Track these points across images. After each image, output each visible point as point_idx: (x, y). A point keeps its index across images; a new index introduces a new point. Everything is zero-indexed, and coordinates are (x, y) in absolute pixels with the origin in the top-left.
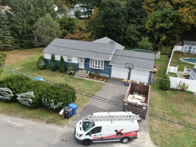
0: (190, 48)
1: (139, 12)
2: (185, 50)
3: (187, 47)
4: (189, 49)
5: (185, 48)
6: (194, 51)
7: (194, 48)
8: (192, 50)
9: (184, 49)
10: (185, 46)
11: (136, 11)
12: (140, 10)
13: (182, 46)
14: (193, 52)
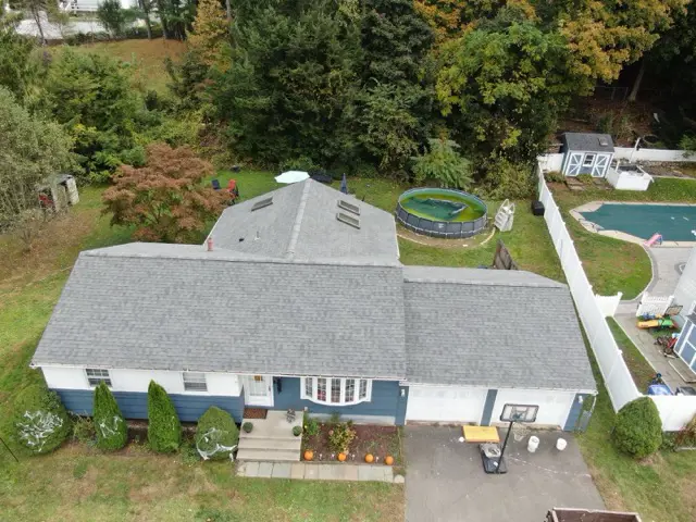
0: (589, 159)
1: (404, 32)
2: (572, 168)
3: (579, 157)
4: (586, 162)
5: (574, 162)
6: (601, 169)
7: (600, 158)
8: (595, 165)
9: (570, 164)
10: (572, 154)
11: (393, 27)
12: (407, 23)
13: (560, 152)
14: (596, 173)
